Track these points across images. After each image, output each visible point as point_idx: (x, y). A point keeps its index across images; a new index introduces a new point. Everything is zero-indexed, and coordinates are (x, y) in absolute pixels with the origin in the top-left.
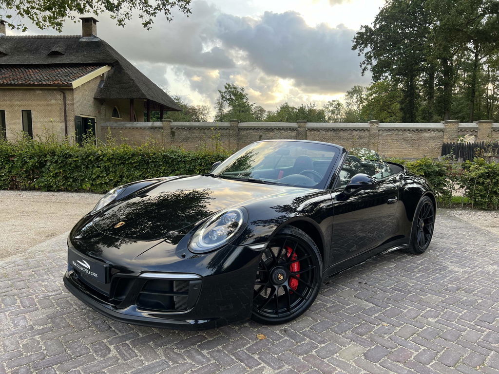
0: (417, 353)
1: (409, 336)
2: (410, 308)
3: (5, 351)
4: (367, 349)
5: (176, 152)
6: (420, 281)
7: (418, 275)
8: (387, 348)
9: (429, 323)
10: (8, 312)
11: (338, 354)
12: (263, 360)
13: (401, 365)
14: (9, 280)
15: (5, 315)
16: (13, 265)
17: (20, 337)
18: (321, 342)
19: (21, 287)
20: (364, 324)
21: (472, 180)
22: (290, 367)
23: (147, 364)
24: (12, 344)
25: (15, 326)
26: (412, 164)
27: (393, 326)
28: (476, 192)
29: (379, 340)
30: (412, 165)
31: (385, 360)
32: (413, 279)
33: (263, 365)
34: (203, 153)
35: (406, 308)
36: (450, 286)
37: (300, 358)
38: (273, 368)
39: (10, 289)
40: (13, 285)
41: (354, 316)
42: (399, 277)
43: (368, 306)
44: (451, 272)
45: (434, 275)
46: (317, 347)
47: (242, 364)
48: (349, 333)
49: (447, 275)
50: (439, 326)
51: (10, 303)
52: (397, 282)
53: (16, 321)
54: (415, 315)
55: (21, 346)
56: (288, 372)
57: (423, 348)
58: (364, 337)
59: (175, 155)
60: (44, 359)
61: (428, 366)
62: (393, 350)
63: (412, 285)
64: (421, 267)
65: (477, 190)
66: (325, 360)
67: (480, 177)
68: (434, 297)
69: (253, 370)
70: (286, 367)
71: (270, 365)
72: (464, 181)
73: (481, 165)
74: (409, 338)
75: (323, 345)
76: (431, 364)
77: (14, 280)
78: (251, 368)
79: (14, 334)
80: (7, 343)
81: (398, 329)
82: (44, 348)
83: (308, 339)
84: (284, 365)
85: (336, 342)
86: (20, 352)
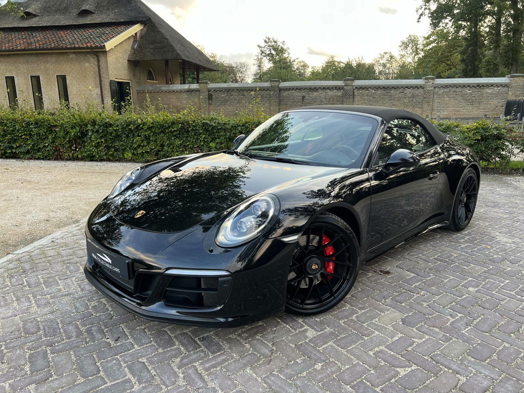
0: (453, 320)
1: (448, 303)
2: (452, 277)
3: (77, 311)
4: (405, 315)
5: (216, 119)
6: (465, 252)
7: (463, 246)
8: (424, 315)
9: (469, 293)
10: (75, 278)
11: (377, 320)
12: (306, 323)
13: (437, 330)
14: (69, 249)
15: (71, 280)
16: (70, 235)
17: (89, 300)
18: (361, 309)
19: (81, 256)
20: (404, 292)
22: (332, 330)
24: (82, 306)
25: (82, 290)
26: (468, 127)
27: (433, 294)
29: (418, 307)
30: (468, 129)
31: (422, 325)
32: (457, 250)
33: (306, 327)
34: (243, 120)
35: (448, 278)
36: (496, 256)
37: (341, 322)
38: (315, 330)
39: (71, 257)
40: (74, 253)
41: (395, 285)
42: (443, 247)
43: (410, 276)
44: (498, 243)
45: (480, 246)
46: (357, 313)
47: (287, 326)
48: (389, 300)
49: (494, 245)
50: (479, 295)
51: (74, 271)
52: (440, 253)
53: (82, 286)
54: (455, 285)
55: (90, 307)
56: (330, 334)
57: (460, 315)
58: (403, 304)
59: (215, 123)
60: (112, 319)
61: (464, 332)
62: (430, 317)
63: (455, 255)
64: (468, 237)
66: (365, 325)
68: (478, 268)
69: (297, 331)
70: (328, 330)
71: (313, 328)
74: (447, 306)
75: (363, 311)
76: (467, 329)
77: (75, 249)
78: (295, 330)
79: (82, 297)
80: (78, 305)
81: (437, 297)
82: (110, 309)
83: (349, 306)
84: (326, 328)
85: (376, 309)
86: (90, 312)
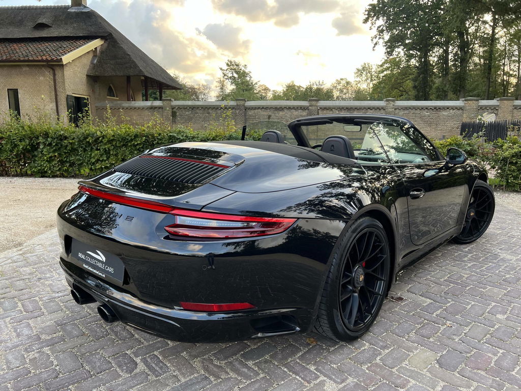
0: (496, 358)
1: (482, 336)
2: (473, 303)
3: (8, 368)
4: (439, 355)
5: (183, 132)
6: (474, 271)
7: (469, 265)
8: (461, 353)
9: (499, 321)
10: (9, 318)
11: (407, 362)
12: (321, 373)
13: (483, 373)
14: (6, 279)
15: (5, 321)
16: (10, 261)
17: (26, 350)
18: (384, 348)
19: (21, 288)
20: (428, 324)
21: (505, 160)
22: (355, 380)
23: (183, 380)
24: (16, 359)
25: (18, 335)
26: (442, 143)
27: (461, 325)
28: (509, 172)
29: (449, 342)
30: (442, 145)
31: (463, 368)
32: (465, 269)
33: (322, 378)
34: (214, 133)
35: (468, 304)
36: (508, 276)
37: (364, 367)
38: (335, 382)
39: (8, 290)
40: (12, 285)
41: (413, 315)
42: (449, 267)
43: (426, 302)
44: (503, 260)
45: (487, 264)
46: (380, 354)
47: (298, 377)
48: (412, 335)
49: (501, 264)
50: (511, 324)
51: (9, 308)
52: (449, 274)
53: (18, 330)
54: (481, 312)
55: (28, 361)
56: (354, 386)
57: (501, 351)
58: (431, 340)
59: (182, 136)
60: (57, 377)
61: (513, 373)
62: (469, 355)
63: (466, 276)
64: (470, 255)
65: (510, 170)
66: (394, 370)
67: (513, 156)
68: (496, 290)
69: (312, 385)
70: (350, 380)
71: (331, 379)
72: (496, 161)
73: (514, 143)
74: (482, 339)
75: (387, 351)
76: (516, 370)
77: (14, 279)
78: (309, 382)
79: (18, 346)
80: (10, 357)
81: (467, 329)
82: (55, 363)
83: (367, 344)
84: (347, 378)
85: (401, 347)
86: (26, 368)
